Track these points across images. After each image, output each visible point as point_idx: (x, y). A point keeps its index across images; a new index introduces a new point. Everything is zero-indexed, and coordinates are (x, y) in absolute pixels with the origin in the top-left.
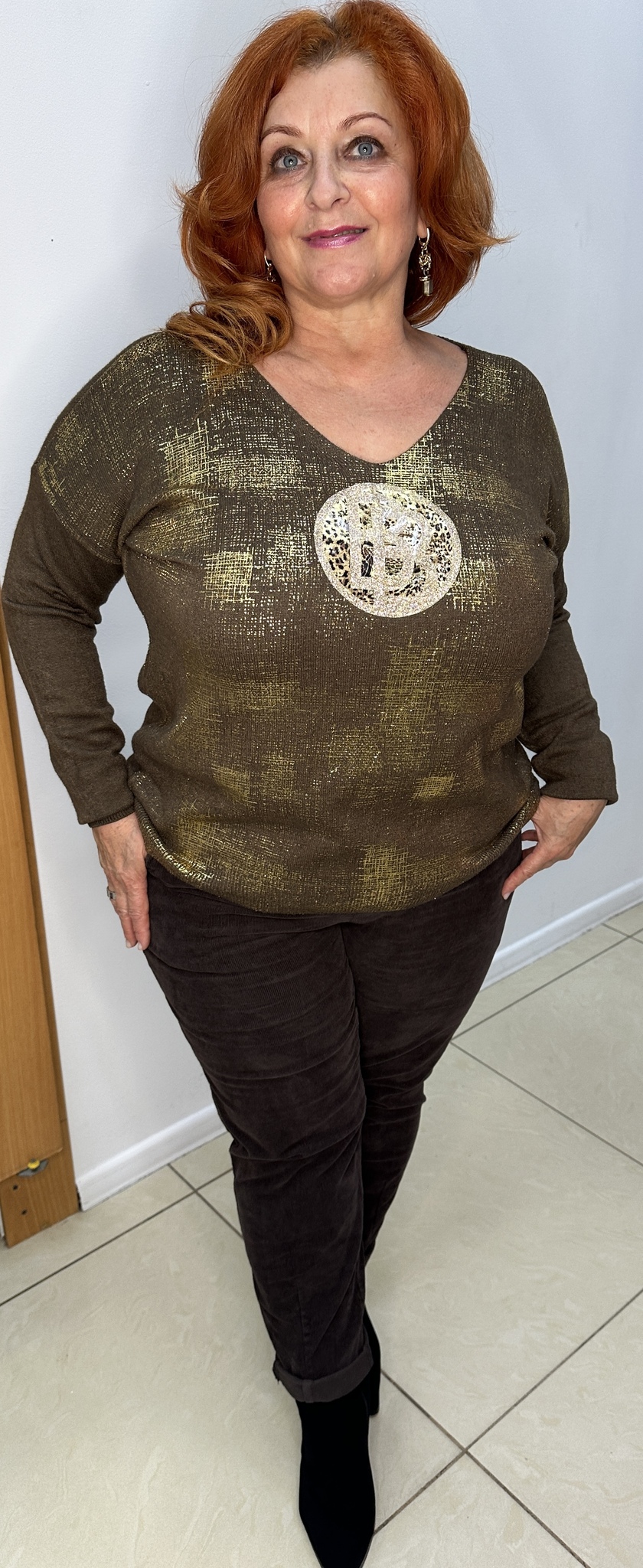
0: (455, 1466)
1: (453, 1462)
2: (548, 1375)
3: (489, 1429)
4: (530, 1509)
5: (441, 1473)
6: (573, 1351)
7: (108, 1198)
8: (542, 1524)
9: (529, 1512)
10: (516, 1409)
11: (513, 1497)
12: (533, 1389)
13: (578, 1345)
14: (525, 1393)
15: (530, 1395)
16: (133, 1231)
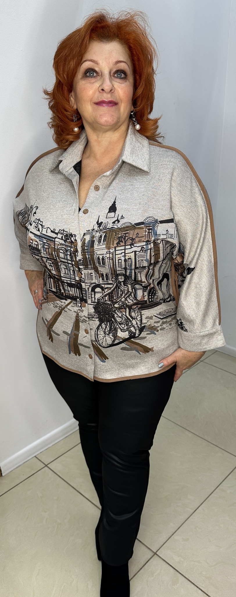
0: (152, 559)
1: (151, 558)
2: (184, 523)
3: (163, 545)
4: (181, 572)
5: (147, 562)
6: (192, 513)
7: (12, 471)
8: (185, 577)
9: (180, 573)
10: (173, 537)
11: (174, 569)
12: (178, 528)
13: (193, 511)
14: (176, 530)
15: (178, 531)
16: (22, 483)
